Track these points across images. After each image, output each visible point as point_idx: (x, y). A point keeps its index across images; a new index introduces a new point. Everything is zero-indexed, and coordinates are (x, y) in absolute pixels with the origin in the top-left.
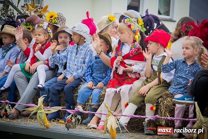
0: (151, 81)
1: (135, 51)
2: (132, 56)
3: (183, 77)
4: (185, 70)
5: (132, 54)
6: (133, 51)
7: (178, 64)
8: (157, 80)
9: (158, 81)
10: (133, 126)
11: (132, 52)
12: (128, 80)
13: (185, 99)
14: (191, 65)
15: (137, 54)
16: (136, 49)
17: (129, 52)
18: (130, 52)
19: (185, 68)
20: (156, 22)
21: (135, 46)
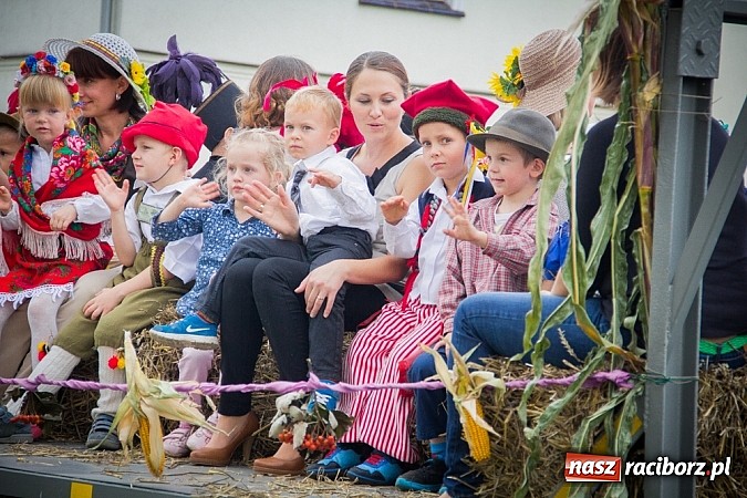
0: (131, 275)
1: (71, 168)
2: (62, 185)
3: (219, 260)
4: (226, 237)
5: (62, 180)
6: (62, 167)
7: (209, 219)
8: (147, 273)
9: (150, 277)
10: (71, 423)
11: (58, 173)
12: (58, 271)
13: (189, 329)
14: (249, 221)
15: (78, 175)
16: (73, 158)
17: (51, 177)
18: (54, 175)
19: (228, 232)
20: (206, 80)
21: (66, 151)
